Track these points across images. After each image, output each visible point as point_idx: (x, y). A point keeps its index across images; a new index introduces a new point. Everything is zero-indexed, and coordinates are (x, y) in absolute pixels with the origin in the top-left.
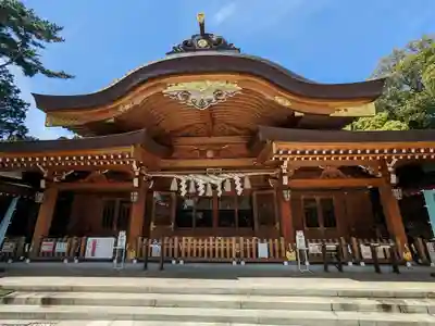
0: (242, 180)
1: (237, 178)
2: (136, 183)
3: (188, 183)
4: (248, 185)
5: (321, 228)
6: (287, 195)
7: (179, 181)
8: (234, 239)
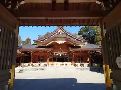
0: (66, 53)
1: (65, 53)
2: (48, 54)
3: (57, 54)
4: (67, 54)
6: (73, 56)
7: (55, 53)
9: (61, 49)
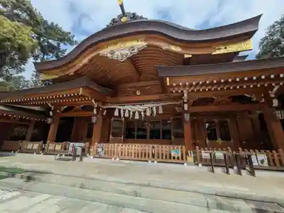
0: (157, 108)
2: (95, 111)
3: (124, 111)
5: (219, 141)
6: (187, 117)
7: (120, 110)
8: (151, 146)
9: (138, 93)
